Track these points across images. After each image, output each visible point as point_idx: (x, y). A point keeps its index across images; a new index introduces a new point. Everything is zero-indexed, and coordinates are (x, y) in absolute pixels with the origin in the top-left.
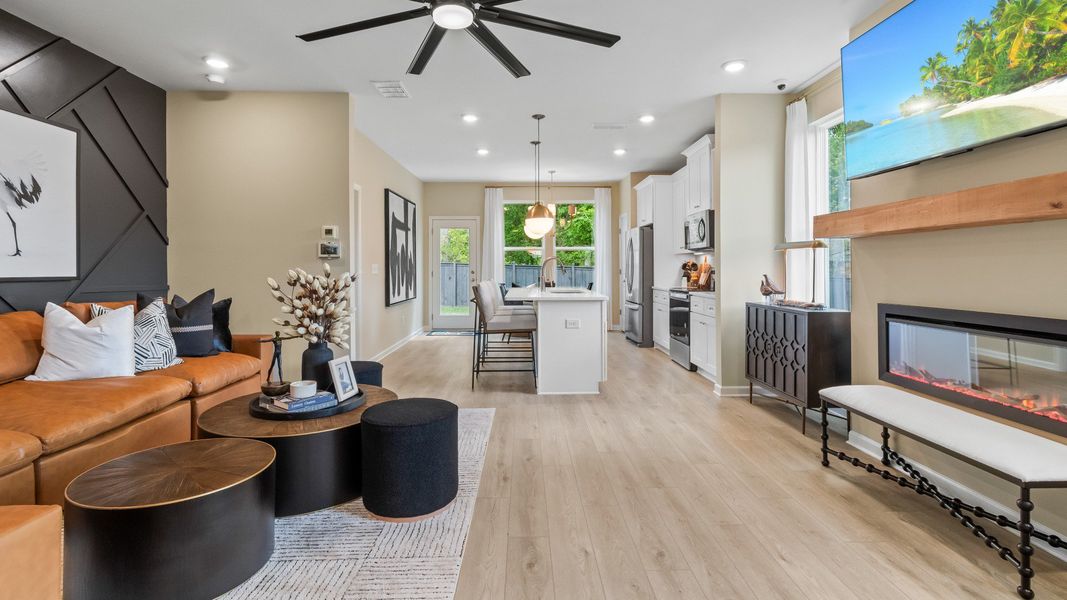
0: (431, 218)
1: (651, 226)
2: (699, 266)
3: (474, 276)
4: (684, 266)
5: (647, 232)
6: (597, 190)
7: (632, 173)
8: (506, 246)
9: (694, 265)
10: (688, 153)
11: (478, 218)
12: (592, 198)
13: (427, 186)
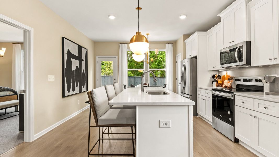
0: (97, 57)
1: (196, 57)
2: (222, 77)
3: (115, 81)
4: (213, 77)
5: (194, 60)
6: (167, 45)
7: (183, 35)
8: (129, 68)
9: (219, 76)
10: (221, 15)
11: (117, 57)
12: (165, 48)
13: (96, 43)
